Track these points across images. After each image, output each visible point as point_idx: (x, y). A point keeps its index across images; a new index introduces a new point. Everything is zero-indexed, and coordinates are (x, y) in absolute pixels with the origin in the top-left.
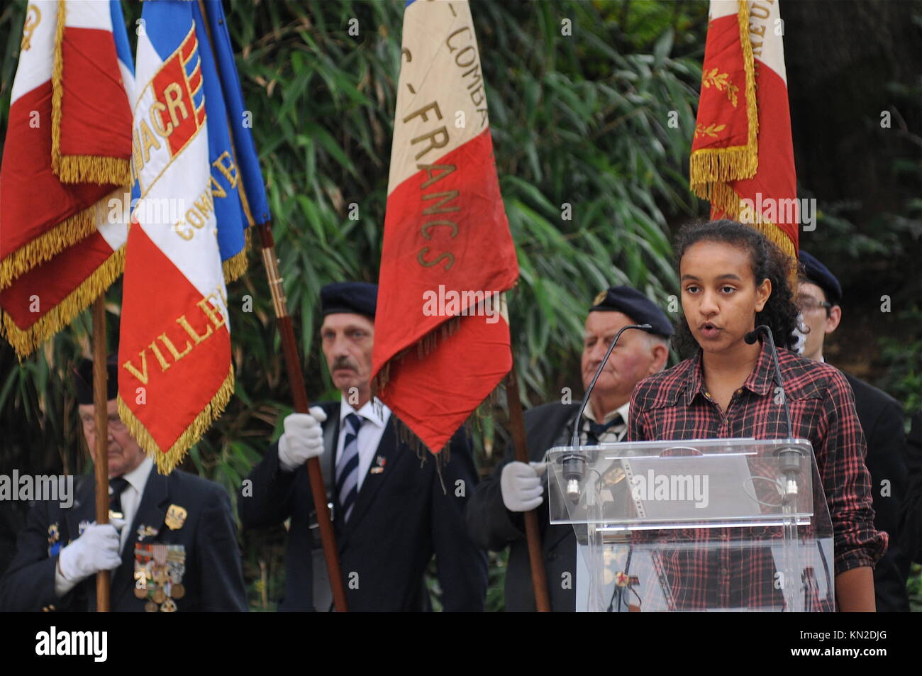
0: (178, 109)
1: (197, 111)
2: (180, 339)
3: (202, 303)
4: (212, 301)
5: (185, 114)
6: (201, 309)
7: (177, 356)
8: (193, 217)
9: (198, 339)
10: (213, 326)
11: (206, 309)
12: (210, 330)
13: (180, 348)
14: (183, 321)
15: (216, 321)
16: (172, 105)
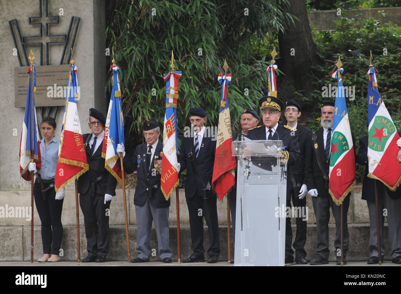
0: (169, 129)
1: (173, 130)
2: (169, 174)
3: (172, 167)
4: (174, 167)
5: (171, 130)
6: (172, 168)
7: (168, 177)
8: (171, 150)
9: (171, 174)
10: (174, 172)
11: (173, 168)
12: (173, 172)
13: (169, 176)
14: (169, 171)
15: (175, 171)
16: (168, 129)
